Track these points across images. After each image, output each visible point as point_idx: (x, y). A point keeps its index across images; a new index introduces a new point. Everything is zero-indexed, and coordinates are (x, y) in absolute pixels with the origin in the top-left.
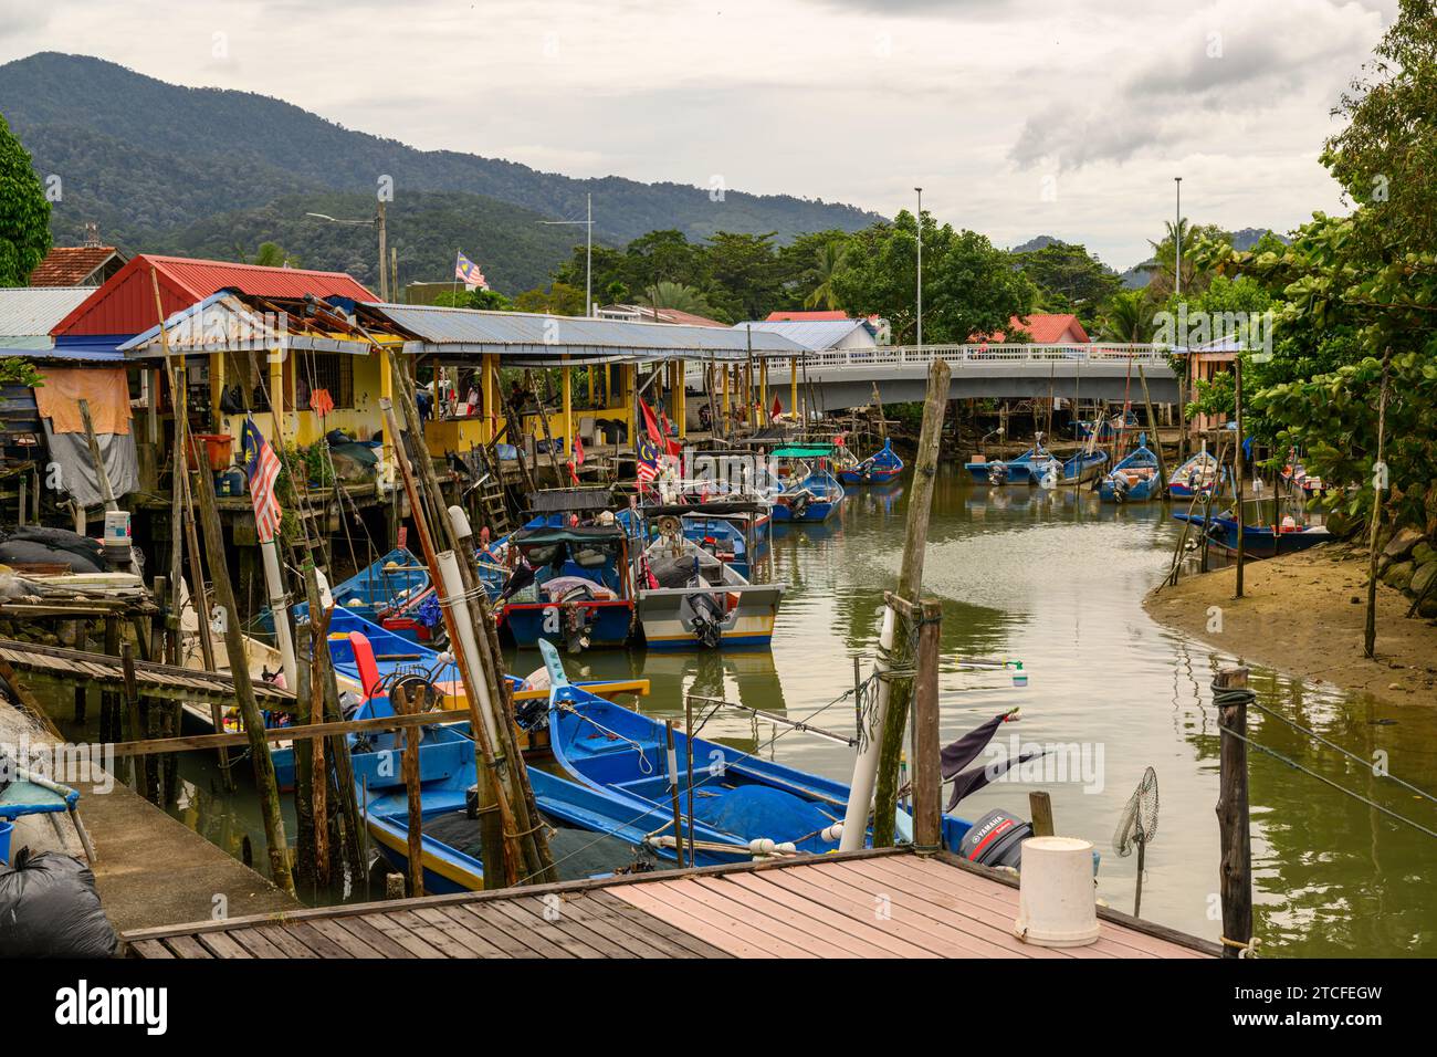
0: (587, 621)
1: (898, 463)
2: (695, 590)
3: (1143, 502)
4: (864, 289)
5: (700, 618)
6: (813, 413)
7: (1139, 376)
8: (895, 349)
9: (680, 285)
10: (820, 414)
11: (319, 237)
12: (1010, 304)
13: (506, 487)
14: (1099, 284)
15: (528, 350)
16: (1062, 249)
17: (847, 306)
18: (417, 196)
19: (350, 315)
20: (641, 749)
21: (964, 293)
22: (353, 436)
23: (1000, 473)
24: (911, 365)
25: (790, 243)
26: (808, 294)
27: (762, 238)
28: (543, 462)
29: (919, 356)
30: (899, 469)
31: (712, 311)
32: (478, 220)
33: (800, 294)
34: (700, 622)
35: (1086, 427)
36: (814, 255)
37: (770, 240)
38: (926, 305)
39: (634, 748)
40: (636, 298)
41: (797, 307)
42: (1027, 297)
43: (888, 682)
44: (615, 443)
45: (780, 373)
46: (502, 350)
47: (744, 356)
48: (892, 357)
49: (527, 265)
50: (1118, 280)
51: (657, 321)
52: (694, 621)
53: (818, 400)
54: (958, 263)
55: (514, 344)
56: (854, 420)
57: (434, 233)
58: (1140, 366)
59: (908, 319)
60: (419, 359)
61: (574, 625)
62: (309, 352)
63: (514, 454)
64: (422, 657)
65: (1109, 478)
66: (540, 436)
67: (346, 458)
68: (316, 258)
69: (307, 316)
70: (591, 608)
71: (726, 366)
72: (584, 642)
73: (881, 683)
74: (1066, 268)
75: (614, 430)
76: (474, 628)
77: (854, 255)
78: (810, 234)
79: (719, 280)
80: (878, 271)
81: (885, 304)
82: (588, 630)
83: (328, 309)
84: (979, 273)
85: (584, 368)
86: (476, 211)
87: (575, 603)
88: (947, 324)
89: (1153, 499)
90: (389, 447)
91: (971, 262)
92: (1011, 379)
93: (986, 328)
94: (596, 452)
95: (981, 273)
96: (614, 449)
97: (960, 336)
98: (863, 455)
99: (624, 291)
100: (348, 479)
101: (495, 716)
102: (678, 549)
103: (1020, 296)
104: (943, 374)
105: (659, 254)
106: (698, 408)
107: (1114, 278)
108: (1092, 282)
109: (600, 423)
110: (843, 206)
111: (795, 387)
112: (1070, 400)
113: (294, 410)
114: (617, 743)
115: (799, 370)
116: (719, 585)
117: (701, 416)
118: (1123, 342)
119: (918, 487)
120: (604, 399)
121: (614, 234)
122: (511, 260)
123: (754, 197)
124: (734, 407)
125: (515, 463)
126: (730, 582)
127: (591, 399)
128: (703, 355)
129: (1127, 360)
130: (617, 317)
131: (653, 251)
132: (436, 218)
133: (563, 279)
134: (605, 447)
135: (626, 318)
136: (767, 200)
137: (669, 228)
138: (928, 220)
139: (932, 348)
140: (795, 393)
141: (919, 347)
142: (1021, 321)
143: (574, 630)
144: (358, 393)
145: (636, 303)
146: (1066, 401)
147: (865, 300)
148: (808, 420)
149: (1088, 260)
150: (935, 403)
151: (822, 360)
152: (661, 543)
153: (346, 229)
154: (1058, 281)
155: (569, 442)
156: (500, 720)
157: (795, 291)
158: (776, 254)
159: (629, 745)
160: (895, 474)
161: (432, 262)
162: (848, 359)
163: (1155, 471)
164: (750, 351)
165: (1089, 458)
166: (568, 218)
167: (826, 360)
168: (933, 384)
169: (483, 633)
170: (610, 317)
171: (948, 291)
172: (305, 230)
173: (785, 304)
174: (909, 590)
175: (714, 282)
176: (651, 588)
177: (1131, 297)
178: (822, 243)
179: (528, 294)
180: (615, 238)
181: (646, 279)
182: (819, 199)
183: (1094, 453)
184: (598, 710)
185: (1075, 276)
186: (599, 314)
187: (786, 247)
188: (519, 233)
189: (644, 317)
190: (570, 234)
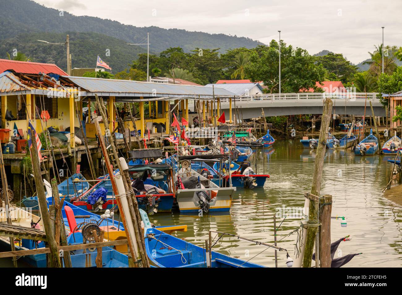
0: (156, 202)
1: (273, 140)
2: (199, 190)
3: (372, 155)
4: (257, 71)
5: (202, 201)
6: (238, 120)
7: (370, 106)
8: (270, 95)
9: (182, 69)
10: (241, 121)
11: (36, 50)
12: (316, 77)
13: (119, 150)
14: (348, 69)
15: (127, 95)
16: (334, 55)
17: (251, 78)
18: (75, 34)
19: (57, 81)
20: (182, 254)
21: (297, 72)
22: (57, 129)
23: (314, 144)
24: (277, 101)
25: (225, 53)
26: (232, 73)
27: (214, 50)
28: (133, 139)
29: (280, 98)
30: (273, 142)
31: (195, 80)
32: (99, 43)
33: (229, 73)
34: (202, 203)
35: (346, 126)
36: (235, 58)
37: (216, 52)
38: (283, 77)
39: (179, 253)
40: (165, 74)
41: (228, 78)
42: (322, 74)
43: (307, 229)
44: (161, 132)
45: (225, 104)
46: (117, 95)
47: (212, 97)
48: (269, 98)
49: (119, 61)
50: (355, 68)
51: (175, 83)
52: (199, 202)
53: (240, 115)
54: (295, 60)
55: (122, 93)
56: (254, 123)
57: (81, 48)
58: (370, 102)
59: (275, 83)
60: (84, 98)
61: (151, 204)
62: (42, 96)
63: (122, 136)
64: (91, 216)
65: (358, 146)
66: (132, 129)
67: (55, 138)
68: (34, 58)
69: (40, 81)
70: (157, 197)
71: (204, 101)
72: (155, 211)
73: (304, 229)
74: (335, 63)
75: (160, 127)
76: (129, 207)
77: (253, 57)
78: (232, 49)
79: (197, 68)
80: (263, 64)
81: (266, 77)
82: (157, 206)
83: (49, 78)
84: (303, 65)
85: (147, 102)
86: (98, 40)
87: (151, 195)
88: (291, 85)
89: (376, 153)
90: (73, 134)
91: (300, 60)
92: (317, 107)
93: (306, 86)
94: (154, 136)
95: (304, 64)
96: (161, 135)
97: (296, 89)
98: (258, 137)
99: (159, 71)
100: (56, 147)
101: (137, 243)
102: (189, 173)
103: (320, 74)
104: (330, 104)
105: (173, 56)
106: (193, 118)
107: (354, 67)
108: (345, 68)
109: (154, 124)
110: (245, 38)
111: (231, 110)
112: (339, 115)
113: (35, 119)
114: (172, 251)
115: (233, 103)
116: (208, 187)
117: (194, 121)
118: (360, 92)
119: (319, 150)
120: (155, 115)
121: (153, 49)
122: (112, 59)
123: (209, 34)
124: (207, 118)
125: (122, 140)
126: (211, 186)
127: (150, 115)
128: (196, 97)
129: (365, 99)
130: (159, 82)
131: (170, 56)
132: (82, 43)
133: (134, 67)
134: (157, 134)
135: (162, 82)
136: (215, 36)
137: (176, 47)
138: (282, 44)
139: (285, 94)
140: (231, 112)
141: (280, 94)
142: (320, 84)
143: (151, 206)
144: (59, 112)
145: (165, 76)
146: (338, 116)
147: (258, 75)
148: (236, 123)
149: (344, 60)
150: (327, 115)
151: (241, 99)
152: (182, 171)
153: (46, 47)
154: (332, 68)
155: (143, 132)
156: (139, 244)
157: (227, 72)
158: (219, 56)
159: (177, 252)
160: (271, 144)
161: (81, 60)
162: (252, 99)
163: (376, 144)
164: (214, 96)
165: (349, 139)
166: (135, 43)
167: (243, 99)
168: (326, 108)
169: (133, 209)
170: (156, 82)
171: (291, 72)
172: (30, 47)
173: (223, 77)
174: (315, 191)
175: (195, 68)
176: (182, 189)
177: (362, 74)
178: (238, 53)
179: (120, 73)
180: (154, 51)
181: (167, 67)
182: (235, 35)
183: (351, 137)
184: (164, 238)
185: (339, 66)
186: (152, 81)
187: (222, 54)
188: (116, 48)
189: (169, 82)
190: (136, 49)
